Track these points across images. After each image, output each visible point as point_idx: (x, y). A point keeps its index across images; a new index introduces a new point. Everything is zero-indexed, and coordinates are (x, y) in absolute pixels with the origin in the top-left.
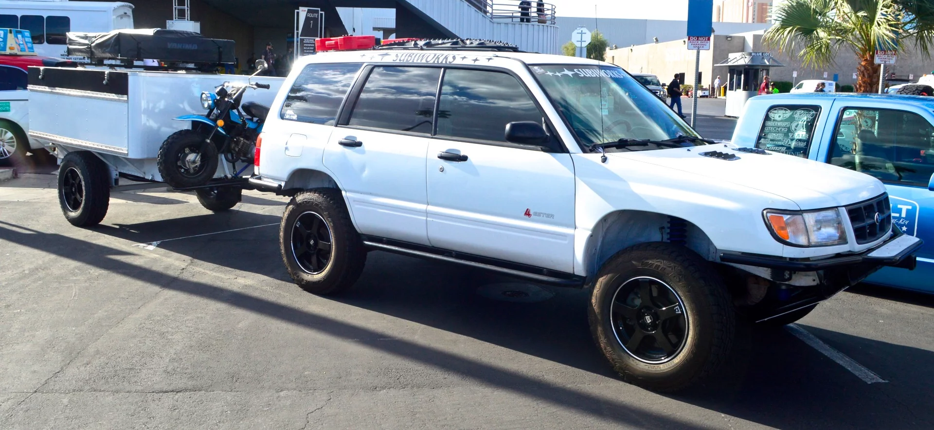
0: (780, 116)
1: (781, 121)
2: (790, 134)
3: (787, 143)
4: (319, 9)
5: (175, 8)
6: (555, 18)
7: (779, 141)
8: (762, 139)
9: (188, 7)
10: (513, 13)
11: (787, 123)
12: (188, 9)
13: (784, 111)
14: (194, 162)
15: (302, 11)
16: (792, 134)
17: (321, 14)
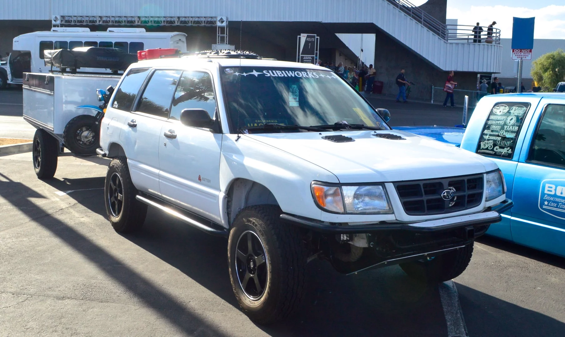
0: (500, 112)
1: (501, 115)
2: (505, 126)
3: (502, 134)
4: (316, 35)
5: (219, 36)
6: (500, 39)
7: (497, 131)
8: (486, 130)
9: (227, 34)
10: (468, 36)
11: (504, 117)
12: (226, 37)
13: (504, 108)
14: (86, 137)
15: (303, 36)
16: (507, 126)
17: (317, 39)
